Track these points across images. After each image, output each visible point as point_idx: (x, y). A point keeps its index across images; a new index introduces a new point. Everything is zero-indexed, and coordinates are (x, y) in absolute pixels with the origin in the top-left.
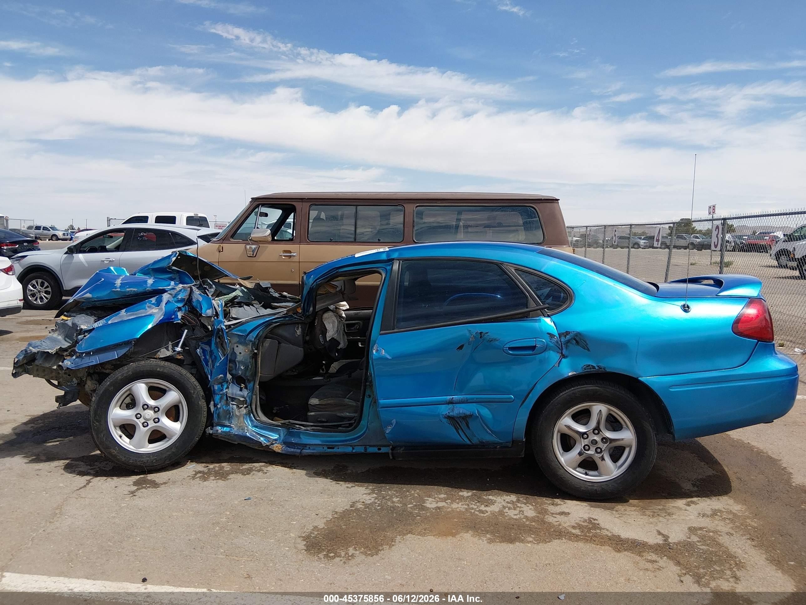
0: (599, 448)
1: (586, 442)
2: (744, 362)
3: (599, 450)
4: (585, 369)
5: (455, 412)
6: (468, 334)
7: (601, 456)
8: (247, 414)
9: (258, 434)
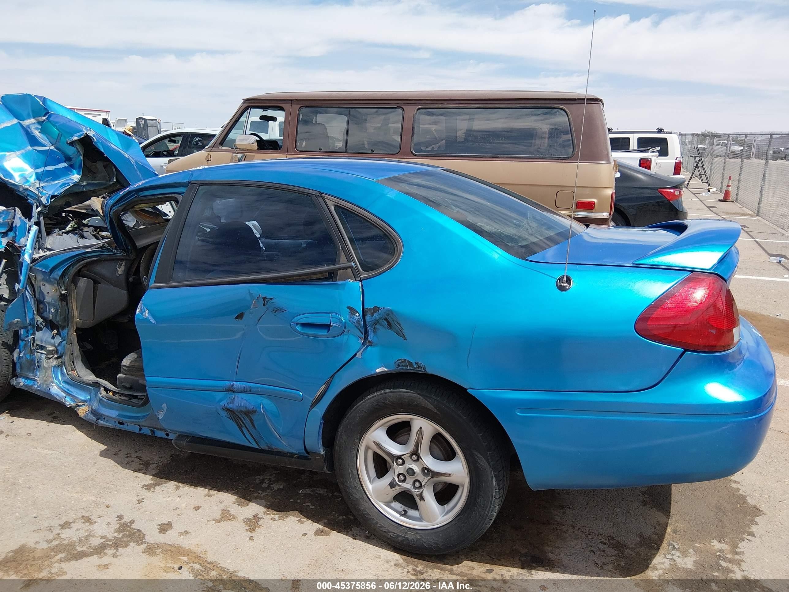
0: (419, 481)
1: (401, 469)
2: (654, 383)
3: (417, 484)
4: (399, 366)
5: (235, 403)
6: (248, 298)
7: (418, 493)
8: (59, 366)
9: (65, 392)
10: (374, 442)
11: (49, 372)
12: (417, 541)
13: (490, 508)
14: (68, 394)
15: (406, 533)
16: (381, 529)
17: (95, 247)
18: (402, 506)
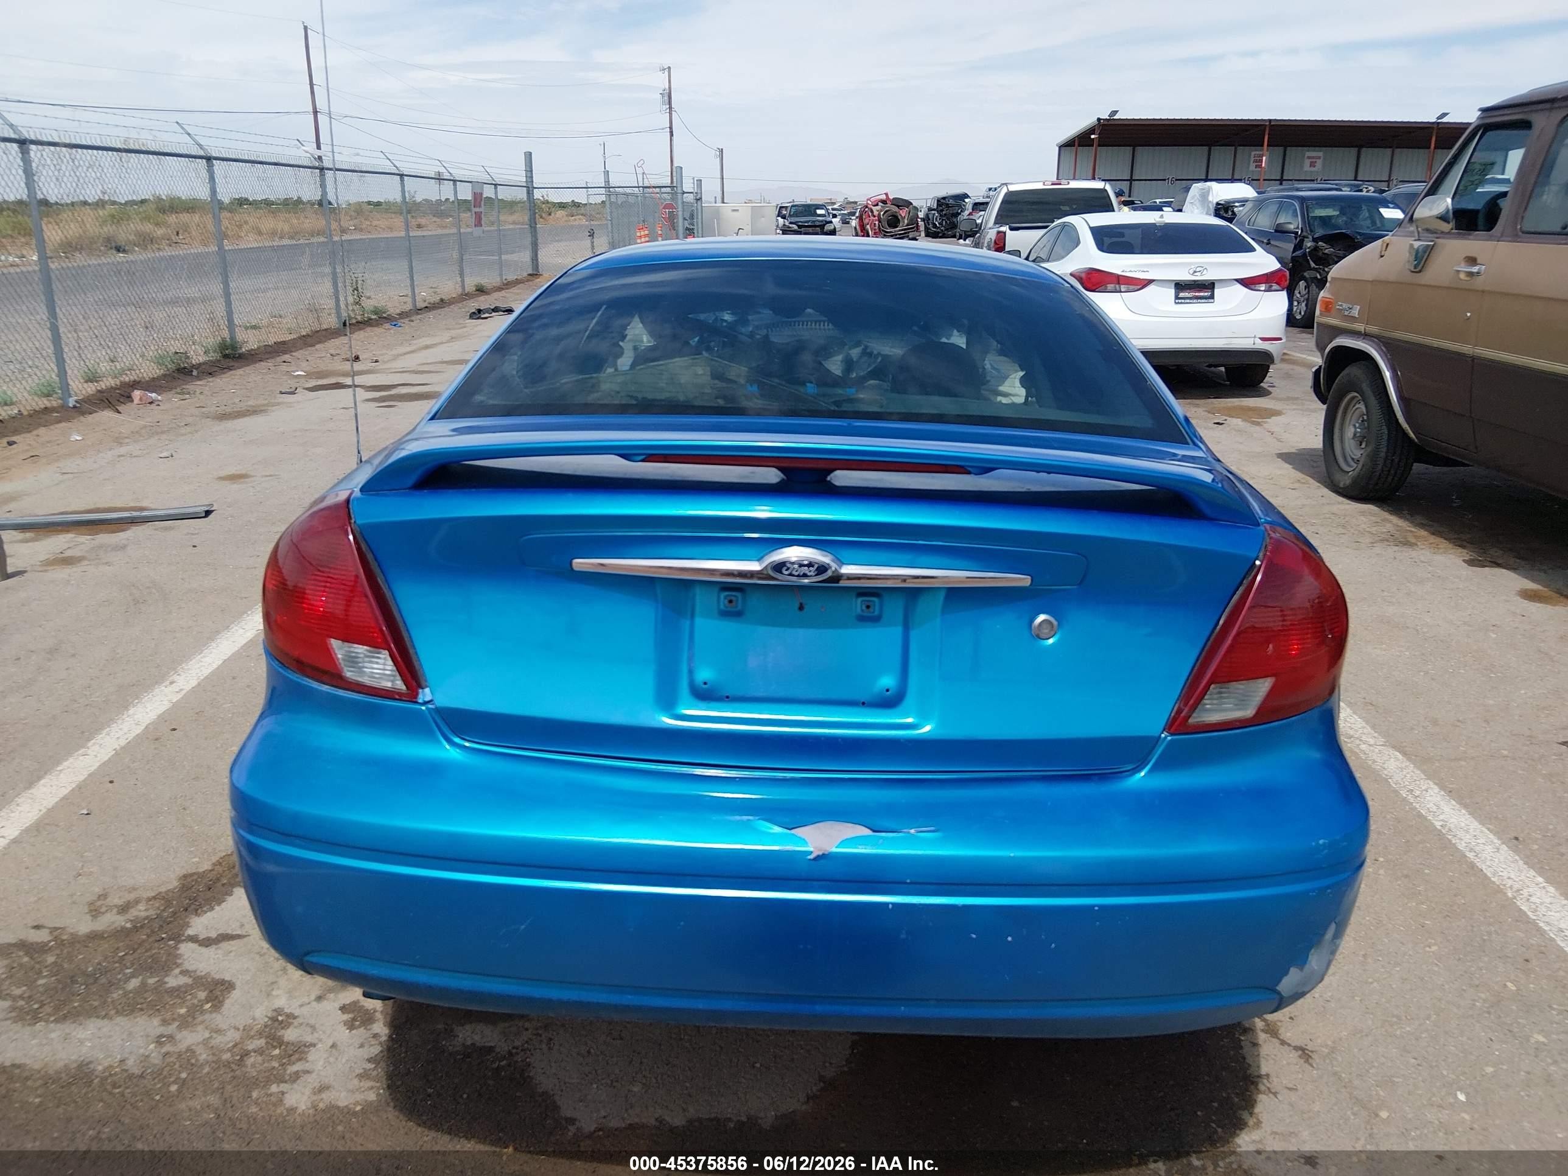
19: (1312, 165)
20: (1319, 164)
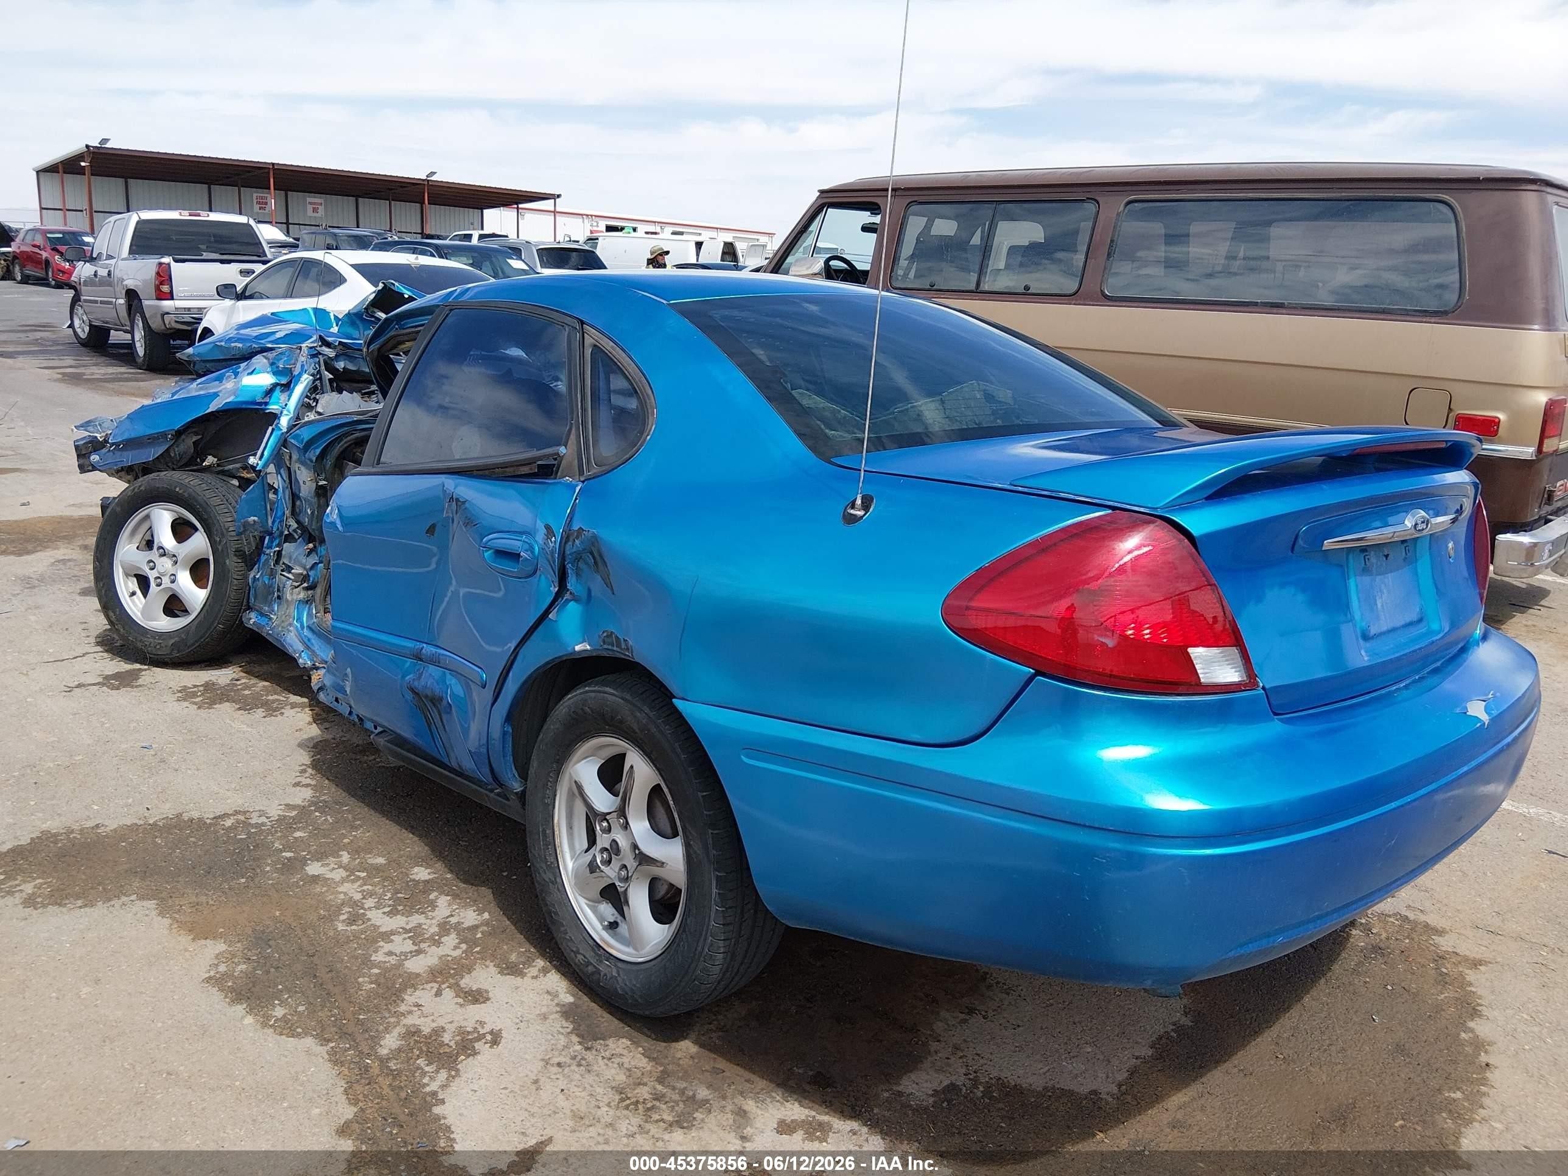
0: (626, 867)
1: (605, 840)
2: (975, 733)
3: (624, 874)
4: (605, 643)
5: (422, 680)
7: (622, 889)
8: (308, 602)
9: (304, 643)
10: (576, 782)
11: (292, 607)
12: (611, 978)
13: (705, 940)
14: (308, 648)
15: (601, 962)
16: (569, 944)
17: (370, 414)
18: (616, 912)
19: (315, 210)
20: (321, 209)
